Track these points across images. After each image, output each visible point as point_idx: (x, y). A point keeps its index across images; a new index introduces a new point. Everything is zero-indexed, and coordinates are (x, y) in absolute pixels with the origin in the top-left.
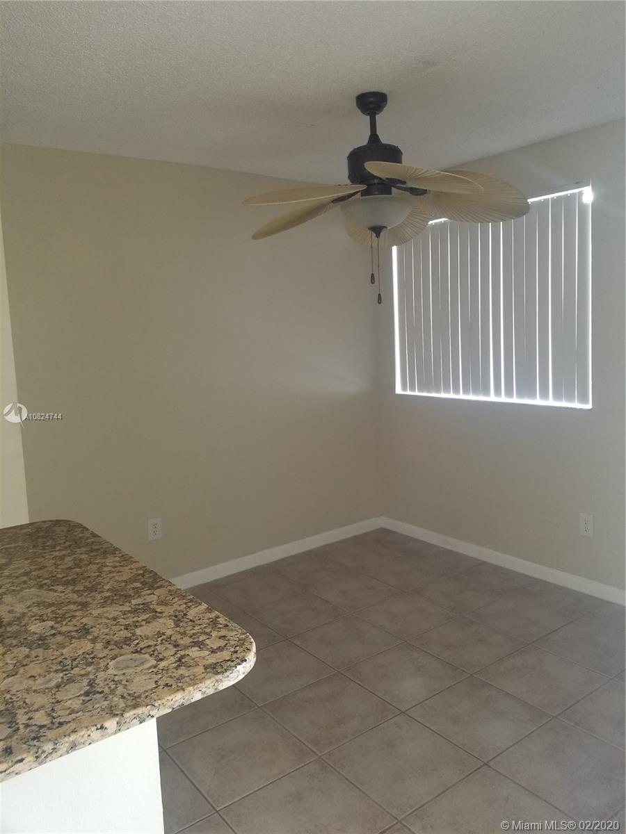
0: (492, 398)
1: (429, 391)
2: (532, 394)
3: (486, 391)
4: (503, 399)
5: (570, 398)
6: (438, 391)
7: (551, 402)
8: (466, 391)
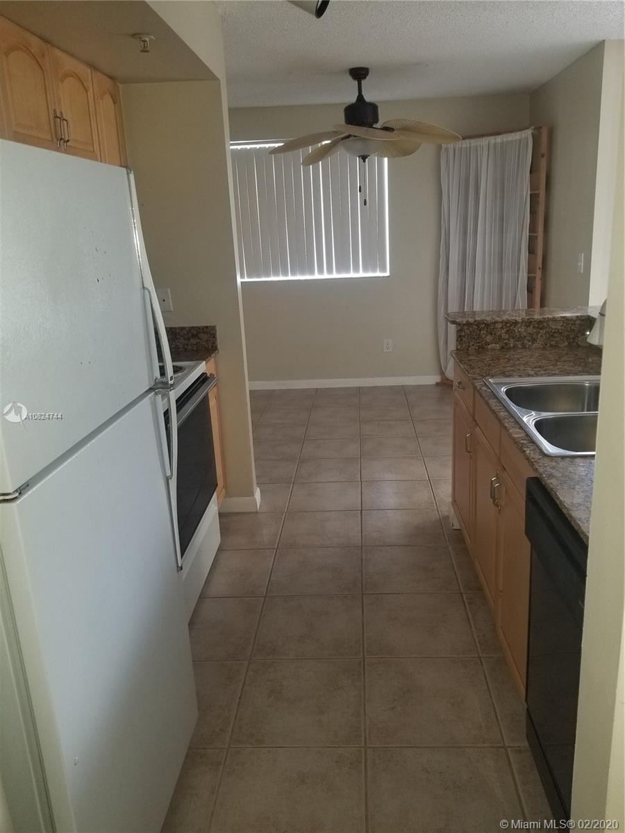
0: (317, 276)
1: (259, 276)
2: (348, 270)
3: (312, 272)
4: (326, 276)
5: (374, 270)
6: (268, 275)
7: (361, 274)
8: (293, 273)
